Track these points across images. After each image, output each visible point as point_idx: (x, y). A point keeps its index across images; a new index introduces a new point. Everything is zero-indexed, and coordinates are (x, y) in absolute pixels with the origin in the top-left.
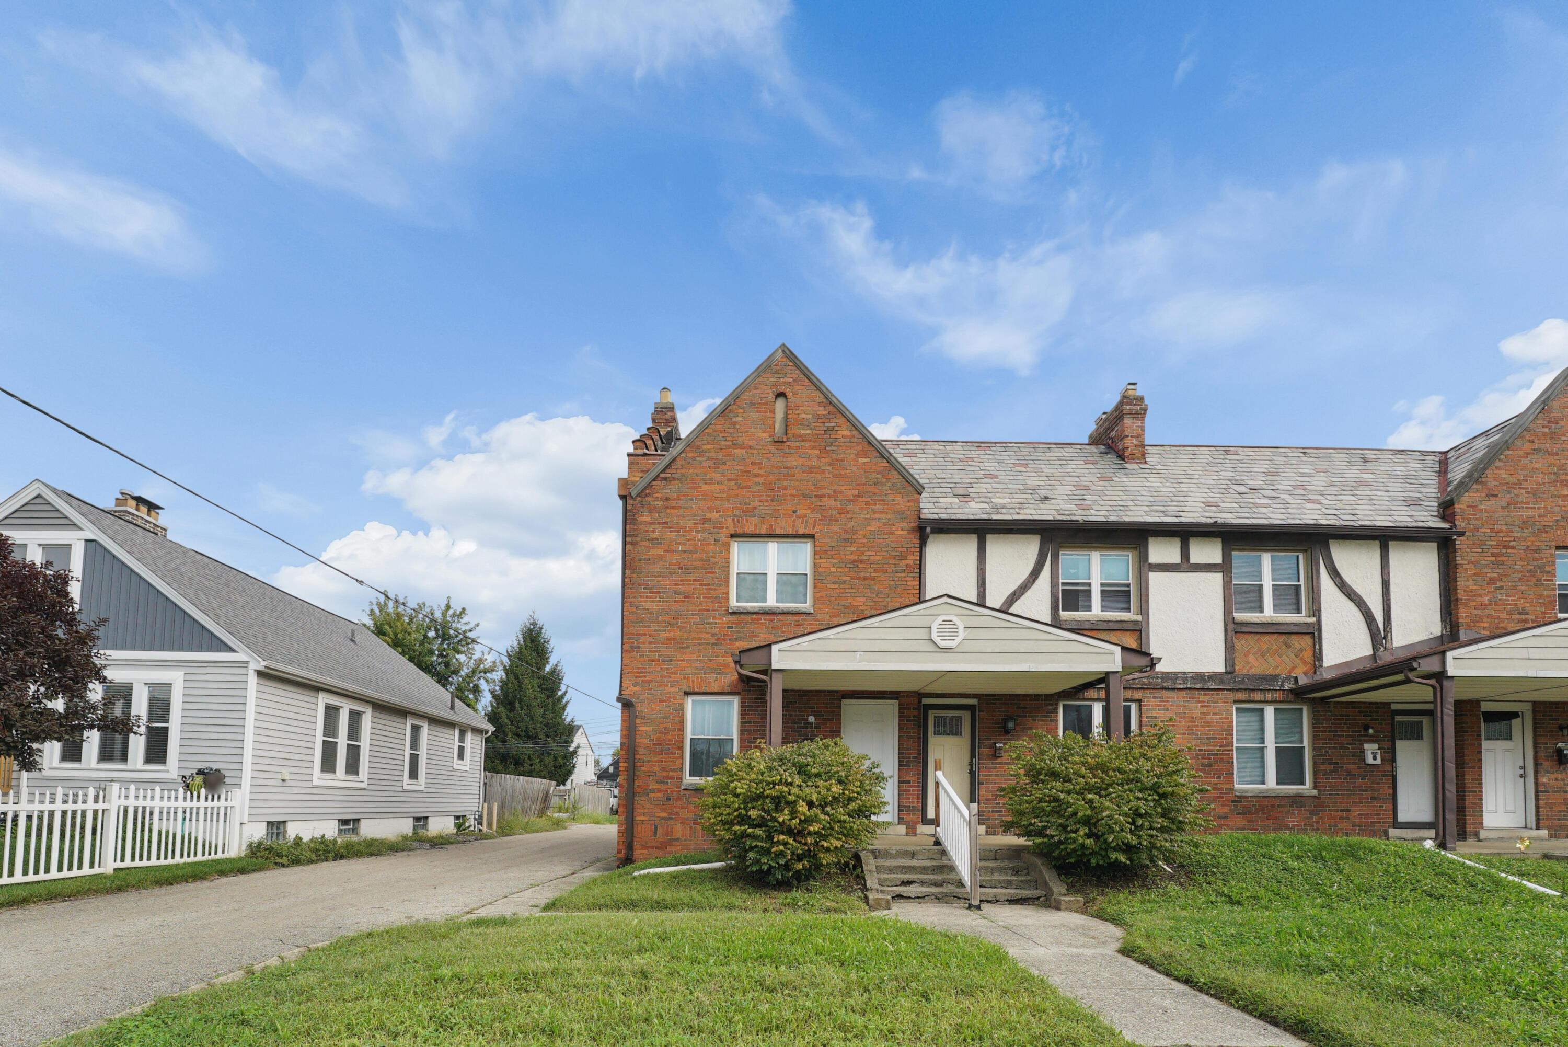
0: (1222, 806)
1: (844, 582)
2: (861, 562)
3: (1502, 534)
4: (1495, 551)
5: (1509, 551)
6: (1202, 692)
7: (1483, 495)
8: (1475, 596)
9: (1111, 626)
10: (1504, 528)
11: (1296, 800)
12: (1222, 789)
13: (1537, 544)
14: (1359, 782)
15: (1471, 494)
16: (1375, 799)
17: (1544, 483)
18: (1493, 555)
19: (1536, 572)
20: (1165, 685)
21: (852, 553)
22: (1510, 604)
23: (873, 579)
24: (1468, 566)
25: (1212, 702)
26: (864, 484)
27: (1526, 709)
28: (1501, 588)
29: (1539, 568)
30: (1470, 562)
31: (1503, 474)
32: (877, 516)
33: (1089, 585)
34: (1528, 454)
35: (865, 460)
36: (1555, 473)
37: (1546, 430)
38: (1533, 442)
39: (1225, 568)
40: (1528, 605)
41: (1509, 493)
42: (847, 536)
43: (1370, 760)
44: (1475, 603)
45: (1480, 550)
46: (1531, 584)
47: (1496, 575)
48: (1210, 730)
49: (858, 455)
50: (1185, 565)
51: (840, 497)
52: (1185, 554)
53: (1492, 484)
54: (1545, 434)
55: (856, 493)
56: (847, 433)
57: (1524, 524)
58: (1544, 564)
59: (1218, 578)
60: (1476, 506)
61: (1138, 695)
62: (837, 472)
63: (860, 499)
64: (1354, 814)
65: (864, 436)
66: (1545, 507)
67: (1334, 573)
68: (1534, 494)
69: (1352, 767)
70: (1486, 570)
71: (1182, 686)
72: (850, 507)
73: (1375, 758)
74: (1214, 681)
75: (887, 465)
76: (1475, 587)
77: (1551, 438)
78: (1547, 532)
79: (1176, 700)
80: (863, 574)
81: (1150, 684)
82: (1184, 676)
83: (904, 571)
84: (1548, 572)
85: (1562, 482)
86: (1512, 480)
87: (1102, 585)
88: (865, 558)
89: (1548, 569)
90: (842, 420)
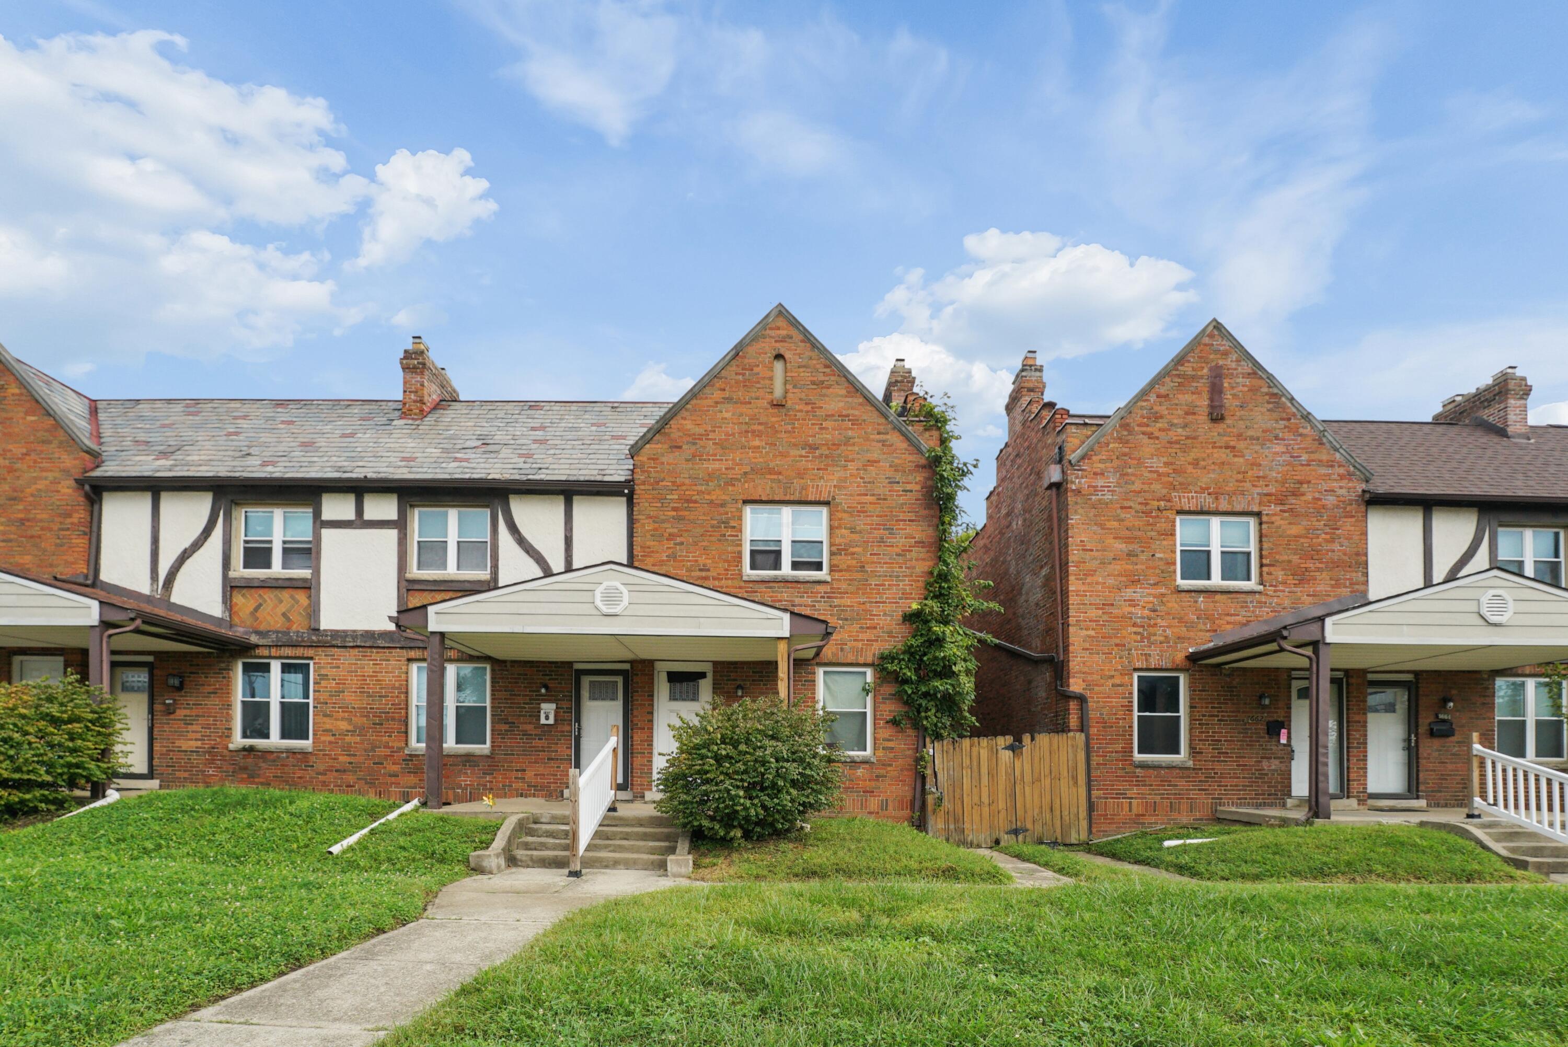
0: (393, 764)
1: (10, 541)
2: (28, 520)
3: (684, 488)
4: (675, 505)
5: (691, 505)
6: (375, 650)
7: (666, 446)
8: (653, 552)
9: (280, 583)
10: (687, 481)
11: (468, 759)
12: (393, 747)
13: (723, 497)
14: (536, 743)
15: (653, 446)
16: (552, 759)
17: (733, 435)
18: (674, 509)
19: (720, 527)
20: (334, 642)
21: (19, 511)
22: (689, 561)
23: (39, 537)
24: (647, 521)
25: (384, 660)
26: (32, 443)
27: (707, 668)
28: (682, 543)
29: (723, 523)
30: (650, 517)
31: (689, 425)
32: (44, 474)
33: (270, 542)
34: (717, 403)
35: (33, 418)
36: (746, 423)
37: (740, 377)
38: (724, 390)
39: (401, 524)
40: (710, 561)
41: (694, 444)
42: (15, 494)
43: (543, 721)
44: (652, 559)
45: (660, 505)
46: (713, 539)
47: (676, 531)
48: (381, 688)
49: (27, 413)
50: (360, 522)
51: (9, 455)
52: (360, 511)
53: (675, 434)
54: (737, 382)
55: (24, 451)
56: (17, 391)
57: (711, 476)
58: (729, 519)
59: (393, 534)
60: (657, 459)
61: (310, 652)
62: (6, 431)
63: (28, 458)
64: (530, 774)
65: (32, 396)
66: (733, 460)
67: (513, 528)
68: (722, 445)
69: (529, 728)
70: (665, 525)
71: (351, 644)
72: (18, 465)
73: (547, 718)
74: (383, 639)
75: (54, 422)
76: (652, 543)
77: (744, 386)
78: (734, 485)
79: (347, 658)
80: (29, 533)
81: (319, 641)
82: (354, 634)
83: (68, 529)
84: (734, 527)
85: (753, 432)
86: (697, 430)
87: (284, 542)
88: (32, 516)
89: (732, 523)
90: (12, 378)
